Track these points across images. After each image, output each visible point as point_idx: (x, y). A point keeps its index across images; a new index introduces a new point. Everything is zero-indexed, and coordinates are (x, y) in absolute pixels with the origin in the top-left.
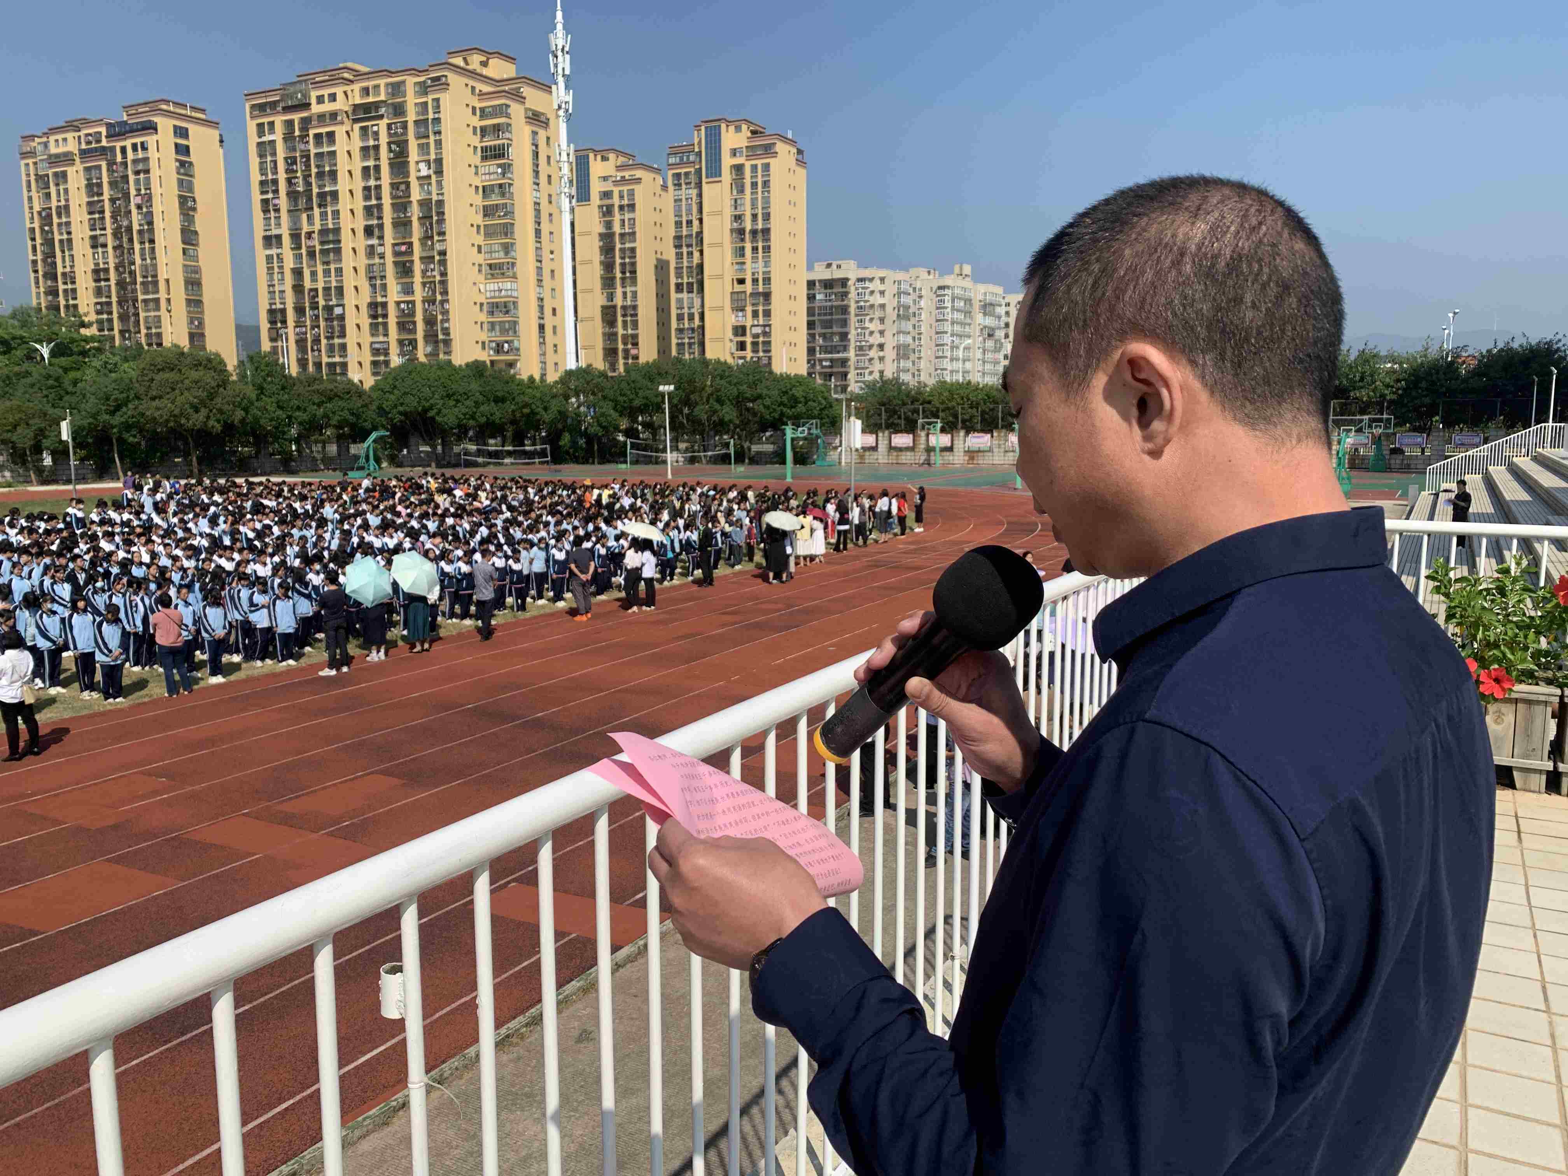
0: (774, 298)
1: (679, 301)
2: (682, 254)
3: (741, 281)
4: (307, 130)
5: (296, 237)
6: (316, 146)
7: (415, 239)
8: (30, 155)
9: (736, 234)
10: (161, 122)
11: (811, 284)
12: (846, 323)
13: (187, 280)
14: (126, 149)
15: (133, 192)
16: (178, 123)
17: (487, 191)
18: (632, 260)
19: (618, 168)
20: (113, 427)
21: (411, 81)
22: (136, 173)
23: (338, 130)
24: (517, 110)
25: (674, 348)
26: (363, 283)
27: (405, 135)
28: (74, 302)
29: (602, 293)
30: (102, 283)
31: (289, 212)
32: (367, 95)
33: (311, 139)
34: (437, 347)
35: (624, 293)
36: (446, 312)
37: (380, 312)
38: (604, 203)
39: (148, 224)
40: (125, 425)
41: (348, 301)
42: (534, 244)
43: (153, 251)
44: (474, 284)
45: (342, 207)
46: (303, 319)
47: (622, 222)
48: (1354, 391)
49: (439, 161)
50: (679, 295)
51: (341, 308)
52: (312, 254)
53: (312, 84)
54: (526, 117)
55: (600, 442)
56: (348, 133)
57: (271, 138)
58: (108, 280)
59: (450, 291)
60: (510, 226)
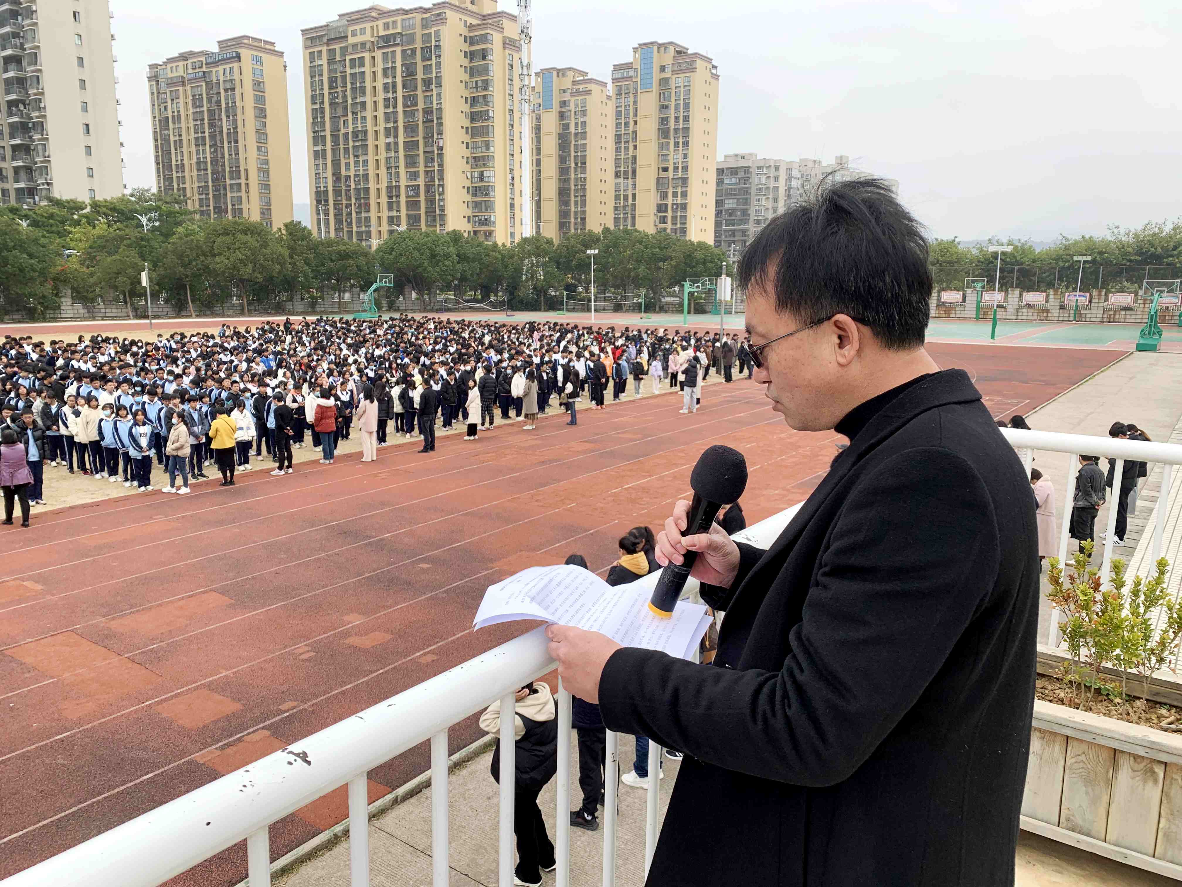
0: (690, 182)
1: (617, 185)
2: (620, 148)
3: (665, 169)
4: (345, 56)
5: (335, 138)
6: (351, 68)
7: (420, 139)
8: (154, 78)
9: (664, 132)
10: (244, 52)
11: (720, 171)
12: (747, 201)
13: (259, 170)
14: (219, 73)
15: (223, 105)
16: (255, 53)
17: (474, 101)
18: (584, 154)
19: (574, 83)
20: (187, 276)
21: (419, 16)
22: (226, 90)
23: (367, 56)
24: (497, 38)
25: (612, 221)
26: (383, 171)
27: (415, 58)
28: (184, 186)
29: (560, 179)
30: (202, 172)
31: (331, 118)
32: (388, 28)
33: (348, 63)
34: (435, 220)
35: (576, 179)
36: (442, 193)
37: (394, 193)
38: (563, 110)
39: (234, 128)
40: (194, 275)
41: (372, 185)
42: (508, 142)
43: (237, 148)
44: (463, 172)
45: (369, 114)
46: (339, 198)
47: (576, 124)
48: (1167, 258)
49: (439, 78)
50: (618, 181)
51: (367, 190)
52: (346, 150)
53: (348, 21)
54: (504, 43)
55: (546, 294)
56: (374, 58)
57: (320, 63)
58: (206, 170)
59: (445, 177)
60: (490, 128)
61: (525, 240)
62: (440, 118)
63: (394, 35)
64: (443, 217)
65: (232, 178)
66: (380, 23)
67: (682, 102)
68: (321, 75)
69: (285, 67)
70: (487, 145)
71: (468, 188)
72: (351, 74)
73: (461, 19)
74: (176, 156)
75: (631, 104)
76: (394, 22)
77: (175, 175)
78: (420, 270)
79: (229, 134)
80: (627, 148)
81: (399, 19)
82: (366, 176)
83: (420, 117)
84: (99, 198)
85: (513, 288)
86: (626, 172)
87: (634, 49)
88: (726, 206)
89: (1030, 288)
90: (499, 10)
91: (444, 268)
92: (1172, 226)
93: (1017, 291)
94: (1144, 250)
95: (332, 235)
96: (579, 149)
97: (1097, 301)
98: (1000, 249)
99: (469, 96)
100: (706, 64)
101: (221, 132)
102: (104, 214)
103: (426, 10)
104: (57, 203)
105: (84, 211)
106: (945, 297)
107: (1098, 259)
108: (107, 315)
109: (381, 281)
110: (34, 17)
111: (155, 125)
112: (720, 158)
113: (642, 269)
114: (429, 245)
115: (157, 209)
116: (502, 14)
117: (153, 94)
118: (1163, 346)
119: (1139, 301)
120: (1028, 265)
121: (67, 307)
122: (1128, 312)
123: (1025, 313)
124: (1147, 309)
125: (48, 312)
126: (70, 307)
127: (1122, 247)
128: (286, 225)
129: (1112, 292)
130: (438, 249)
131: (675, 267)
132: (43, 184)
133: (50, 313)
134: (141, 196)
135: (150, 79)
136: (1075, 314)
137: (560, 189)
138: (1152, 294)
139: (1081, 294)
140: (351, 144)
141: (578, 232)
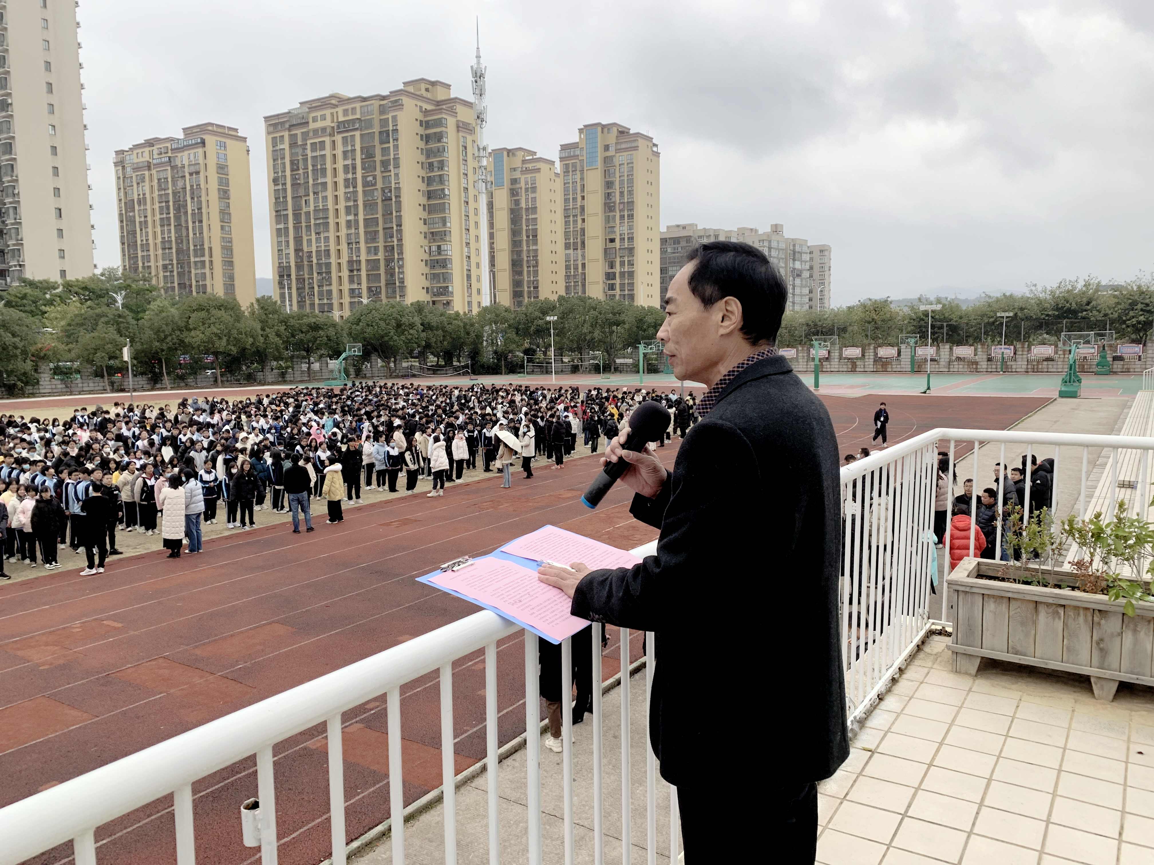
0: (636, 252)
1: (567, 256)
2: (569, 222)
3: (612, 240)
4: (306, 140)
5: (297, 216)
6: (312, 151)
7: (379, 216)
8: (120, 163)
9: (609, 206)
10: (208, 138)
11: (664, 241)
13: (223, 248)
14: (184, 158)
15: (188, 188)
16: (219, 139)
17: (429, 181)
18: (534, 227)
19: (524, 162)
20: (163, 350)
21: (376, 103)
22: (191, 174)
23: (327, 140)
24: (451, 122)
25: (564, 289)
26: (344, 247)
27: (373, 142)
28: (149, 264)
29: (512, 251)
30: (167, 251)
31: (293, 198)
32: (348, 115)
33: (309, 147)
34: (394, 292)
35: (528, 251)
36: (402, 266)
37: (355, 267)
38: (514, 187)
39: (198, 209)
40: (170, 349)
41: (333, 260)
42: (463, 217)
43: (201, 228)
44: (421, 246)
45: (330, 193)
46: (302, 273)
47: (527, 200)
48: (1082, 312)
49: (396, 159)
50: (568, 252)
51: (328, 265)
52: (308, 227)
53: (309, 108)
54: (458, 127)
55: (506, 358)
56: (334, 142)
57: (282, 147)
58: (171, 248)
59: (404, 251)
60: (447, 205)
61: (485, 309)
62: (398, 197)
63: (353, 121)
64: (403, 288)
65: (196, 256)
66: (340, 110)
67: (626, 178)
68: (283, 158)
69: (248, 151)
70: (444, 221)
71: (426, 261)
72: (312, 157)
73: (416, 105)
74: (141, 236)
75: (578, 181)
76: (354, 109)
77: (140, 254)
78: (386, 339)
79: (193, 214)
80: (575, 222)
81: (358, 105)
82: (327, 252)
83: (378, 195)
84: (70, 277)
85: (475, 354)
86: (575, 244)
87: (580, 130)
89: (959, 343)
90: (452, 96)
91: (410, 337)
92: (1084, 283)
93: (947, 346)
94: (1060, 306)
95: (295, 308)
96: (531, 223)
97: (1021, 353)
98: (929, 308)
99: (425, 176)
100: (647, 143)
101: (186, 213)
102: (76, 293)
103: (384, 98)
104: (32, 284)
105: (57, 291)
106: (882, 353)
107: (1019, 314)
108: (85, 389)
109: (350, 350)
110: (10, 109)
111: (120, 208)
113: (597, 334)
114: (395, 315)
115: (127, 287)
116: (456, 100)
117: (119, 178)
118: (1083, 393)
119: (1060, 353)
120: (956, 321)
121: (46, 383)
122: (1050, 363)
123: (956, 366)
124: (1067, 360)
125: (28, 387)
126: (48, 383)
127: (1040, 302)
128: (258, 300)
129: (1033, 345)
130: (404, 320)
131: (628, 330)
132: (15, 266)
133: (29, 389)
134: (110, 275)
135: (116, 164)
136: (1002, 365)
137: (512, 260)
138: (1070, 346)
139: (1006, 346)
140: (313, 222)
141: (532, 299)
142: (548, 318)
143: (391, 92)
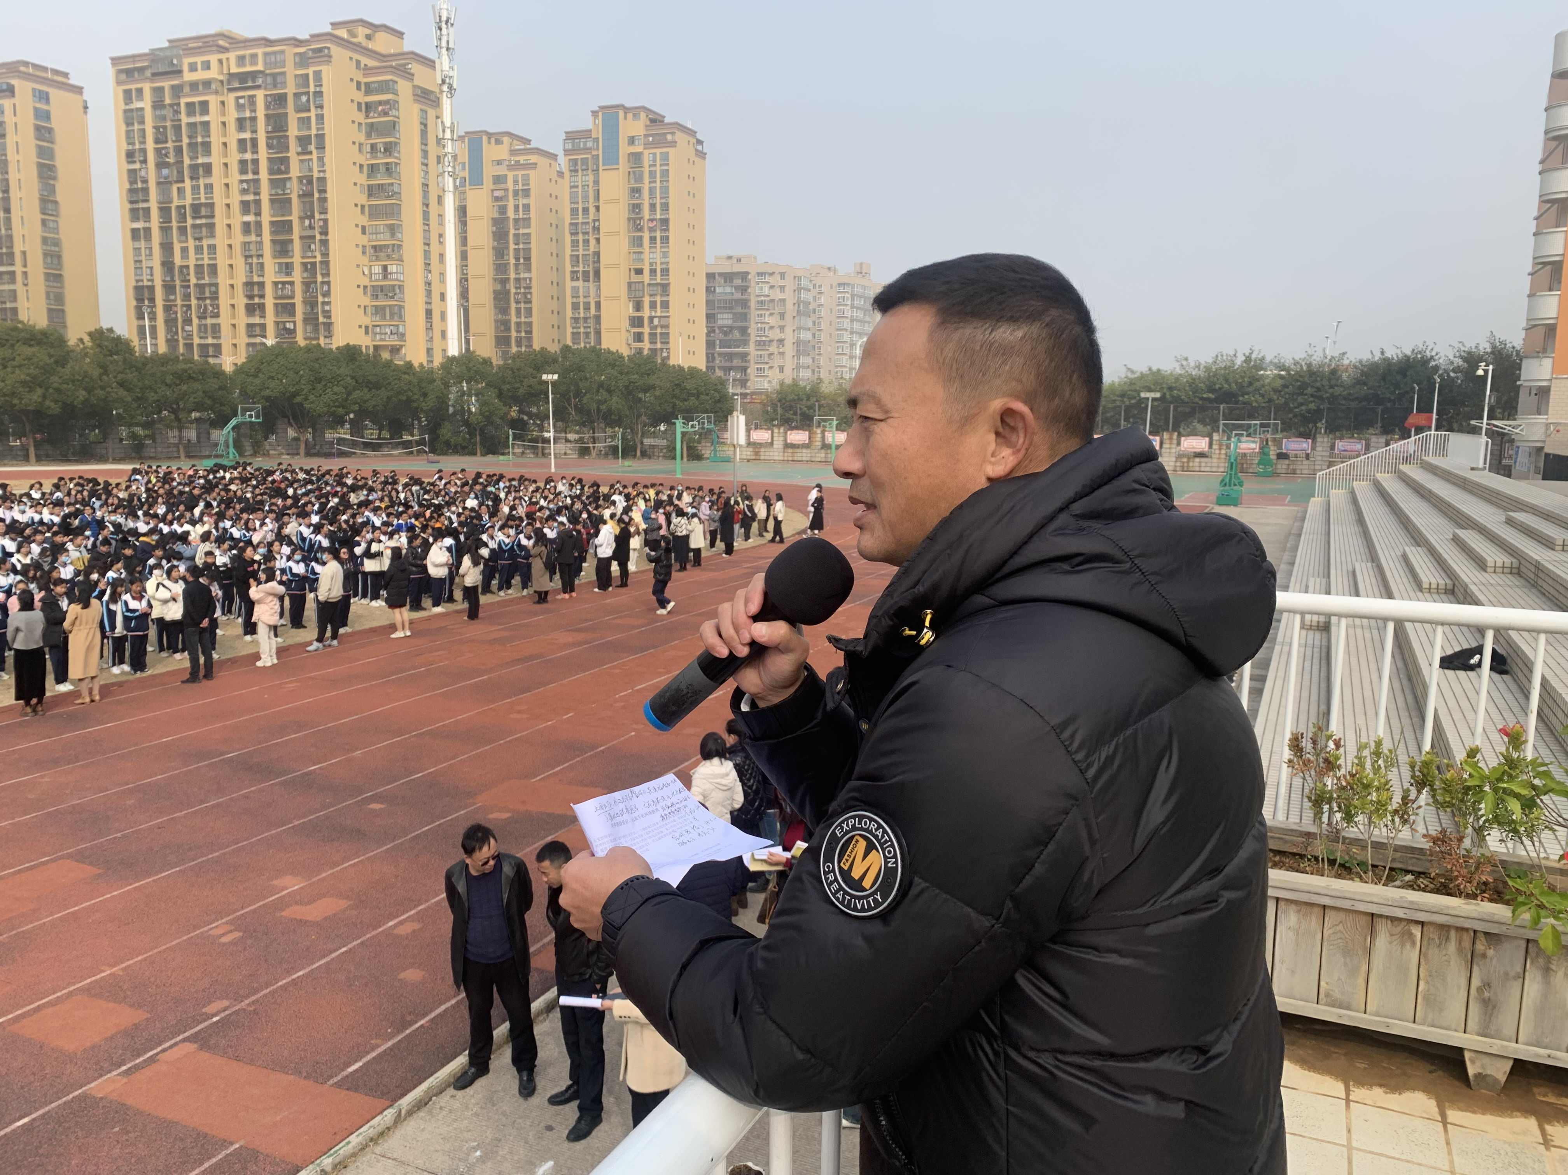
0: (672, 289)
1: (575, 290)
2: (578, 241)
3: (639, 272)
4: (179, 97)
5: (165, 211)
6: (188, 115)
7: (294, 218)
9: (635, 223)
10: (19, 84)
11: (710, 276)
12: (744, 317)
13: (45, 253)
16: (38, 86)
17: (372, 170)
18: (527, 246)
19: (513, 152)
21: (291, 51)
23: (213, 99)
24: (404, 87)
25: (569, 336)
26: (239, 261)
27: (285, 108)
29: (496, 280)
31: (158, 183)
32: (244, 65)
33: (183, 108)
34: (317, 330)
35: (518, 280)
36: (327, 294)
37: (256, 292)
38: (498, 187)
41: (222, 280)
42: (421, 226)
43: (8, 220)
44: (358, 266)
45: (217, 180)
46: (172, 297)
47: (516, 207)
49: (321, 137)
50: (575, 283)
51: (215, 287)
52: (182, 230)
53: (183, 49)
54: (415, 95)
55: (483, 432)
56: (223, 103)
57: (139, 105)
59: (331, 272)
60: (397, 207)
61: (453, 360)
62: (323, 191)
63: (254, 75)
64: (328, 326)
66: (232, 56)
67: (658, 184)
68: (142, 122)
69: (86, 107)
70: (393, 230)
71: (365, 287)
72: (188, 124)
73: (351, 58)
75: (591, 184)
76: (254, 56)
78: (298, 399)
80: (586, 242)
81: (260, 51)
82: (213, 269)
83: (294, 190)
85: (435, 424)
86: (586, 274)
87: (593, 112)
88: (720, 322)
90: (406, 49)
91: (333, 397)
94: (1217, 386)
95: (162, 349)
96: (521, 241)
97: (1169, 446)
99: (365, 163)
100: (687, 138)
103: (301, 43)
107: (1168, 396)
109: (243, 414)
112: (710, 259)
113: (616, 402)
114: (311, 364)
116: (411, 55)
118: (1244, 499)
119: (1215, 446)
122: (1202, 459)
124: (1223, 456)
127: (1193, 382)
128: (90, 334)
129: (1184, 436)
130: (325, 369)
131: (661, 398)
137: (495, 292)
138: (1229, 438)
140: (190, 221)
141: (523, 349)
142: (544, 377)
143: (312, 36)
